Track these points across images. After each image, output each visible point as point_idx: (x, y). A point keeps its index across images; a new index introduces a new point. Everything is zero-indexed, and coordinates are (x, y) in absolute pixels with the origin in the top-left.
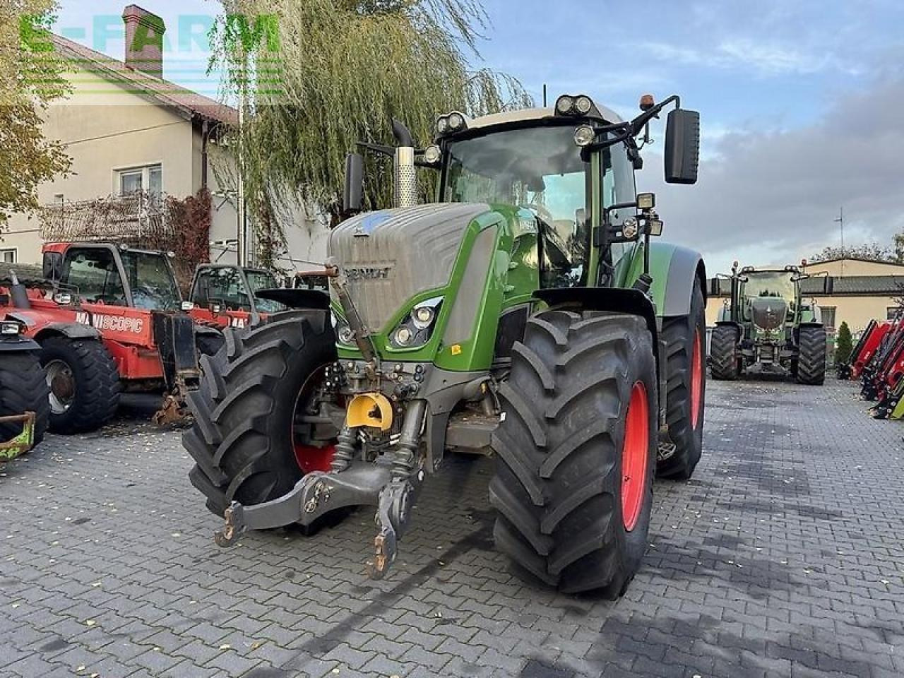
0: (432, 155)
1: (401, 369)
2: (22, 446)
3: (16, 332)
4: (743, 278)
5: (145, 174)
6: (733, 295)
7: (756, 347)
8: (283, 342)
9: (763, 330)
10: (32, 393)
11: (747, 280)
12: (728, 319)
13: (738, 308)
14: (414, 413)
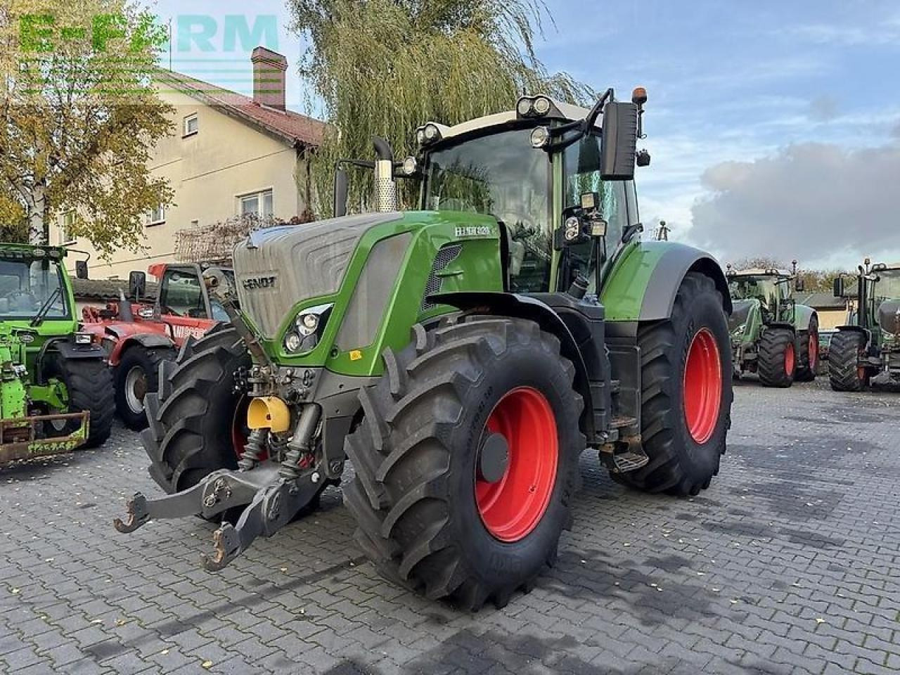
0: (410, 167)
1: (292, 373)
2: (79, 440)
3: (89, 341)
4: (873, 277)
5: (261, 198)
6: (861, 296)
7: (884, 354)
8: (222, 348)
9: (892, 335)
10: (96, 395)
11: (878, 279)
12: (855, 324)
13: (867, 311)
14: (307, 416)
